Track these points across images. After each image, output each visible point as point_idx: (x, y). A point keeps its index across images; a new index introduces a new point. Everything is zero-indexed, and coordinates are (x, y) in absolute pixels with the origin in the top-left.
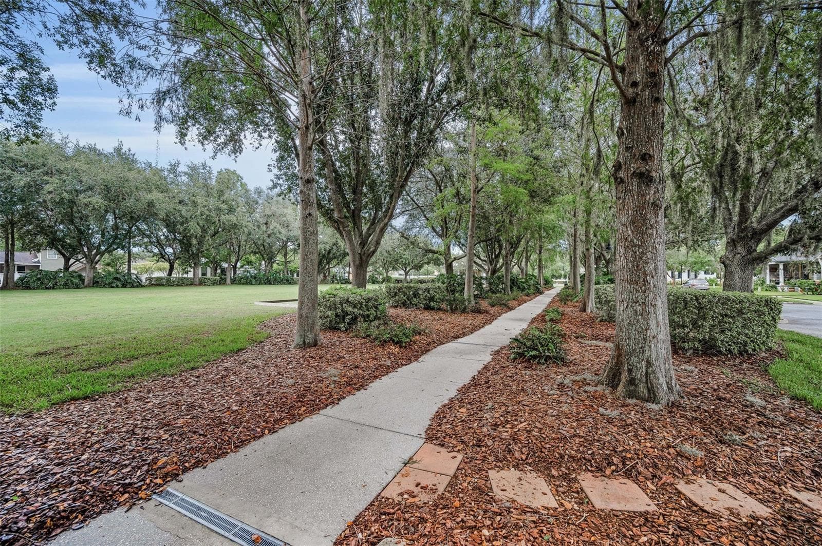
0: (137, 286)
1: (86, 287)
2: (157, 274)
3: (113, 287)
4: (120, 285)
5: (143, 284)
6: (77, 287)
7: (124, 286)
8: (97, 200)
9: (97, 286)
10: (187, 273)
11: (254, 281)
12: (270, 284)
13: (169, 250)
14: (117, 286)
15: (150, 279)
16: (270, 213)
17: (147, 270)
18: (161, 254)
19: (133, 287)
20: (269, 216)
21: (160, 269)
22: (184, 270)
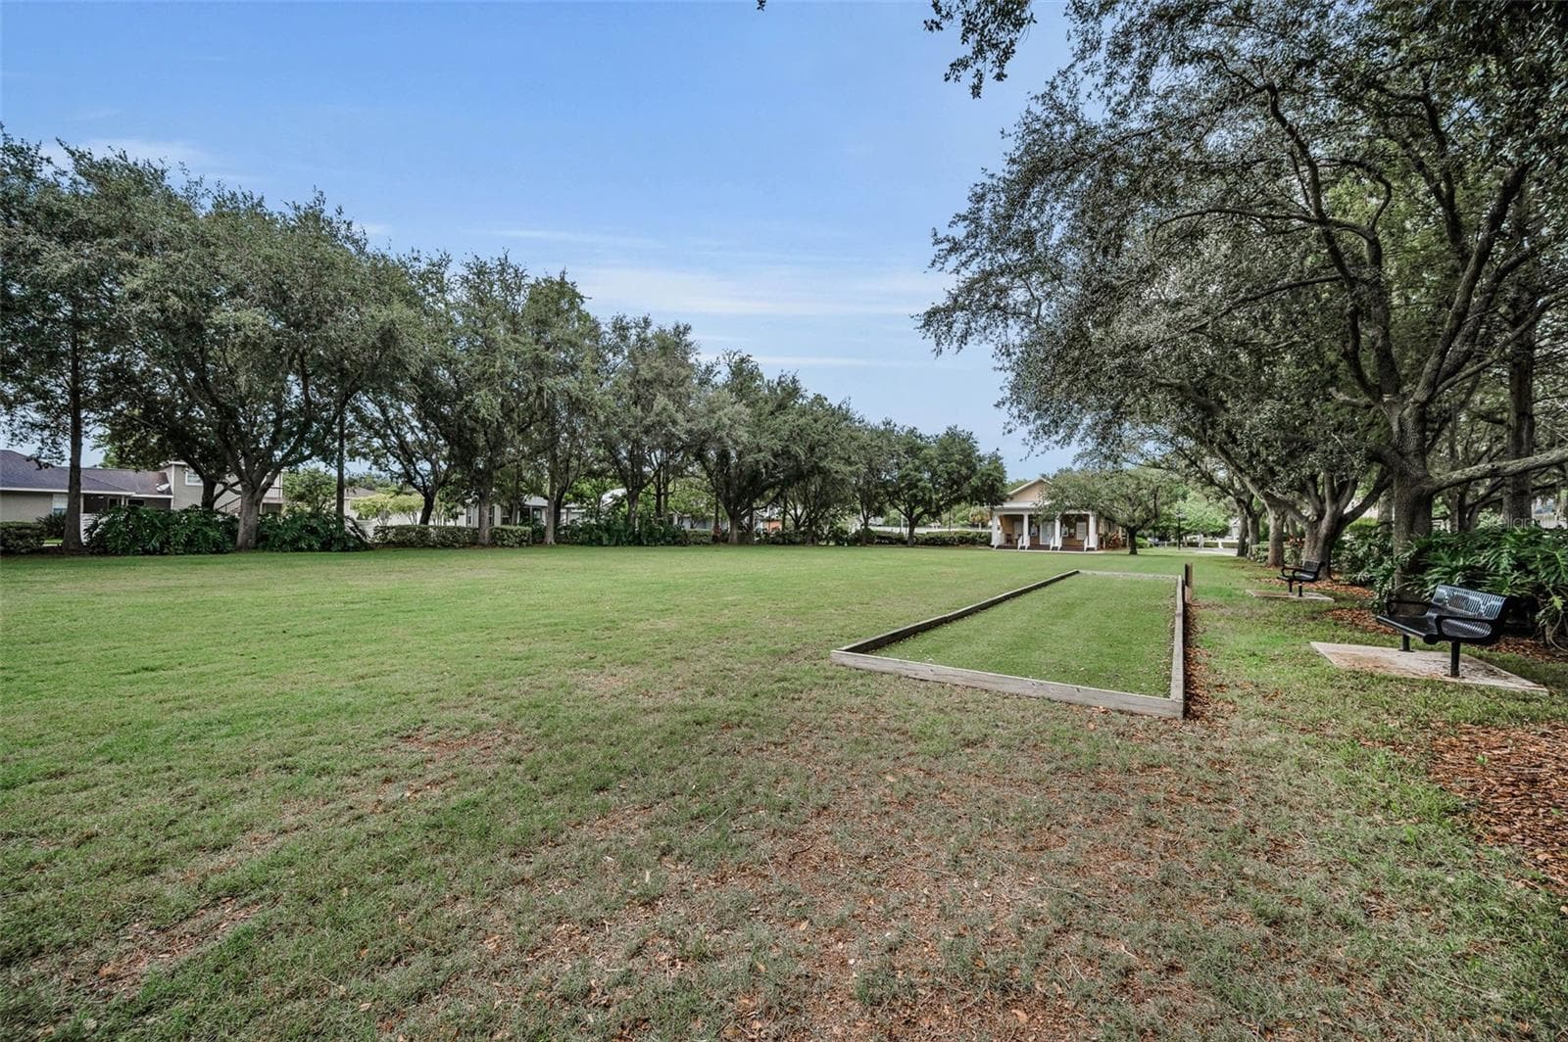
0: (356, 549)
1: (238, 549)
2: (396, 520)
3: (301, 550)
4: (317, 546)
5: (368, 541)
6: (218, 549)
7: (326, 547)
8: (255, 319)
9: (264, 549)
10: (455, 517)
11: (605, 537)
12: (640, 544)
13: (425, 466)
14: (310, 548)
15: (384, 530)
16: (649, 376)
17: (378, 511)
18: (407, 473)
19: (345, 549)
20: (648, 383)
21: (403, 510)
22: (448, 510)
